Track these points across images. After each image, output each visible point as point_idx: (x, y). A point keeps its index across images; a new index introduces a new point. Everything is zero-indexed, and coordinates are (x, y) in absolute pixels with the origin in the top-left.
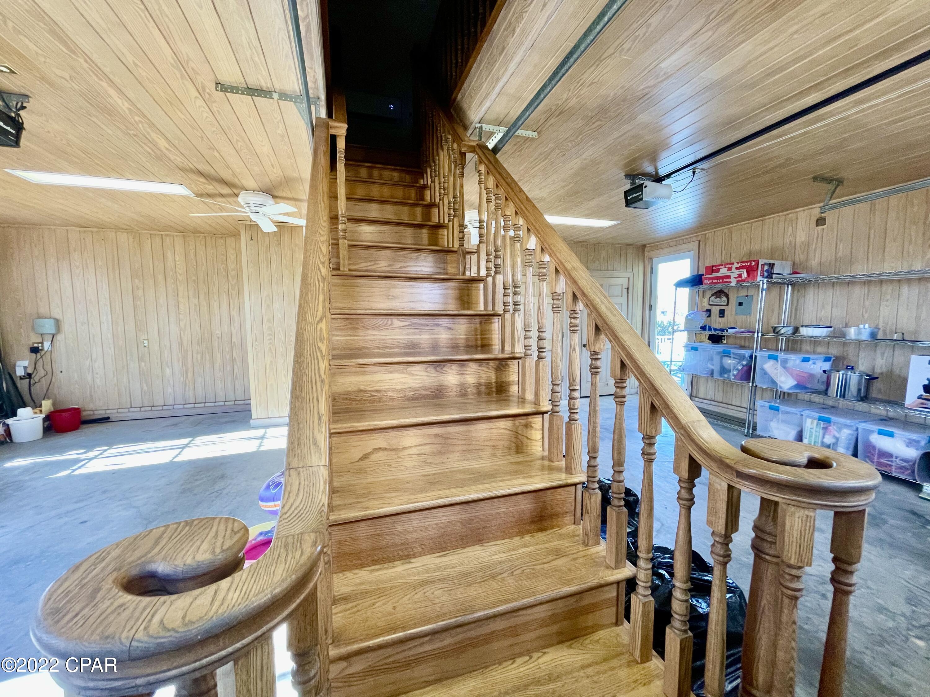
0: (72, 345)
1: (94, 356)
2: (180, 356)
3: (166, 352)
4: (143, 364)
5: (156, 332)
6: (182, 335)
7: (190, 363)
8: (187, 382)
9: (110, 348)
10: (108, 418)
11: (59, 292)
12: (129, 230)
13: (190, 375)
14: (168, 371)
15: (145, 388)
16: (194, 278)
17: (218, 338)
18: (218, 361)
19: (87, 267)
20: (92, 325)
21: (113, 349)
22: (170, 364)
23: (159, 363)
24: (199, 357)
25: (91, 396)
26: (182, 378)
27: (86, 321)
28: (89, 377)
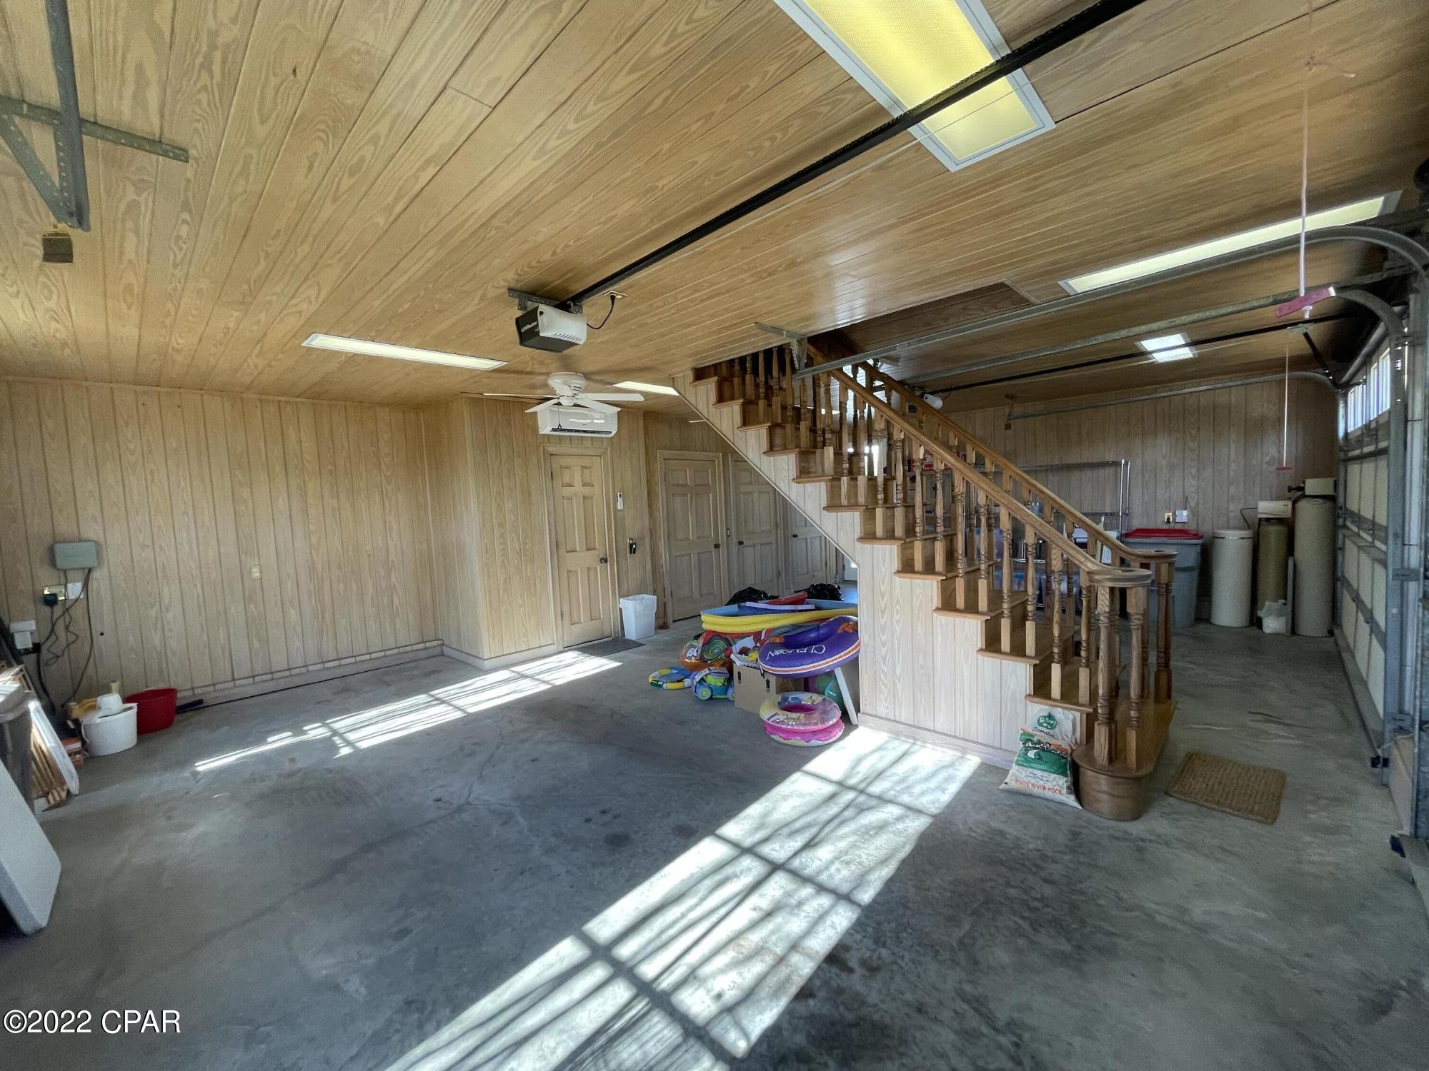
0: (123, 584)
1: (166, 600)
2: (312, 587)
3: (289, 586)
4: (252, 606)
5: (273, 555)
6: (314, 554)
7: (327, 600)
8: (325, 628)
9: (195, 585)
10: (200, 702)
11: (97, 495)
12: (222, 391)
13: (328, 616)
14: (293, 615)
15: (256, 644)
16: (330, 467)
17: (369, 555)
18: (370, 590)
19: (150, 452)
20: (161, 548)
21: (199, 586)
22: (296, 603)
23: (279, 603)
24: (341, 586)
25: (161, 670)
26: (316, 623)
27: (148, 542)
28: (157, 639)
